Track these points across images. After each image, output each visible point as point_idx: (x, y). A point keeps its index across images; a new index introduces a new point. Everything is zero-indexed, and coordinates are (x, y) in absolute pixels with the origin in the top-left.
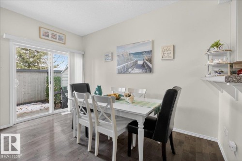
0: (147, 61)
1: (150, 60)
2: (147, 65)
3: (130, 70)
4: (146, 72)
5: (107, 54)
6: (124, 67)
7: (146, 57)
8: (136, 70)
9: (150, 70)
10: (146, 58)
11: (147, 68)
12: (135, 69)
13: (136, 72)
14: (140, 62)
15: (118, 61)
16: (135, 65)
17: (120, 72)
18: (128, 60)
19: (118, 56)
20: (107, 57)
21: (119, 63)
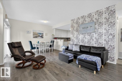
1: (43, 35)
6: (35, 36)
7: (42, 34)
8: (39, 37)
9: (43, 38)
11: (42, 37)
14: (41, 36)
15: (33, 34)
16: (39, 36)
17: (34, 37)
18: (37, 34)
19: (33, 33)
20: (28, 32)
21: (33, 35)
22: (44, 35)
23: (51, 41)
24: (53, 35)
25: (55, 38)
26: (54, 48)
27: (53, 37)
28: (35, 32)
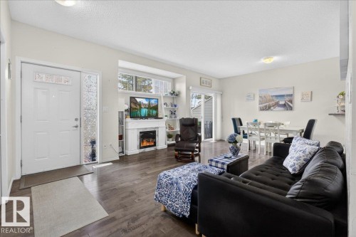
0: (289, 102)
1: (291, 102)
2: (289, 105)
3: (272, 108)
5: (249, 95)
6: (266, 106)
7: (287, 99)
9: (291, 109)
11: (288, 107)
15: (260, 101)
16: (277, 104)
17: (262, 109)
18: (270, 101)
19: (260, 97)
21: (261, 103)
22: (297, 99)
28: (264, 94)
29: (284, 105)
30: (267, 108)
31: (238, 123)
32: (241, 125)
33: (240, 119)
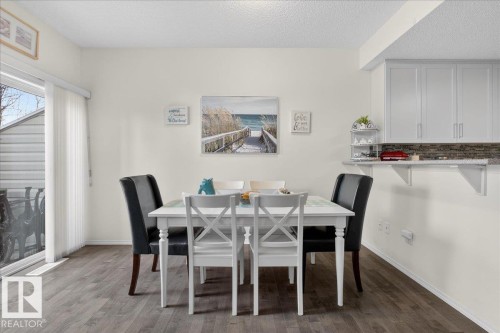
0: (269, 132)
1: (274, 132)
2: (269, 140)
3: (234, 146)
4: (267, 152)
5: (174, 108)
6: (219, 141)
7: (267, 125)
8: (247, 148)
9: (273, 148)
10: (267, 127)
11: (267, 144)
12: (245, 146)
13: (247, 151)
14: (256, 134)
15: (205, 127)
16: (245, 138)
17: (210, 149)
18: (229, 127)
19: (206, 116)
20: (175, 116)
21: (206, 132)
22: (285, 127)
23: (341, 178)
24: (365, 121)
25: (391, 152)
26: (367, 240)
27: (363, 142)
28: (214, 108)
29: (261, 140)
30: (223, 147)
31: (144, 195)
32: (158, 204)
33: (151, 180)
